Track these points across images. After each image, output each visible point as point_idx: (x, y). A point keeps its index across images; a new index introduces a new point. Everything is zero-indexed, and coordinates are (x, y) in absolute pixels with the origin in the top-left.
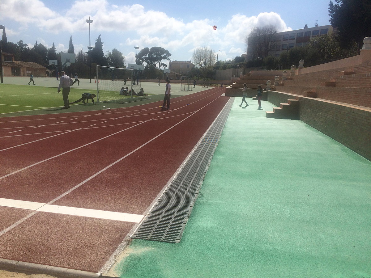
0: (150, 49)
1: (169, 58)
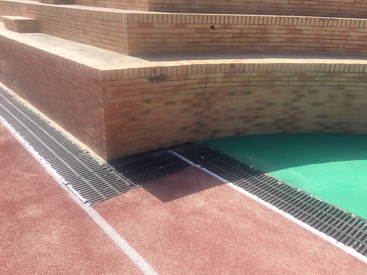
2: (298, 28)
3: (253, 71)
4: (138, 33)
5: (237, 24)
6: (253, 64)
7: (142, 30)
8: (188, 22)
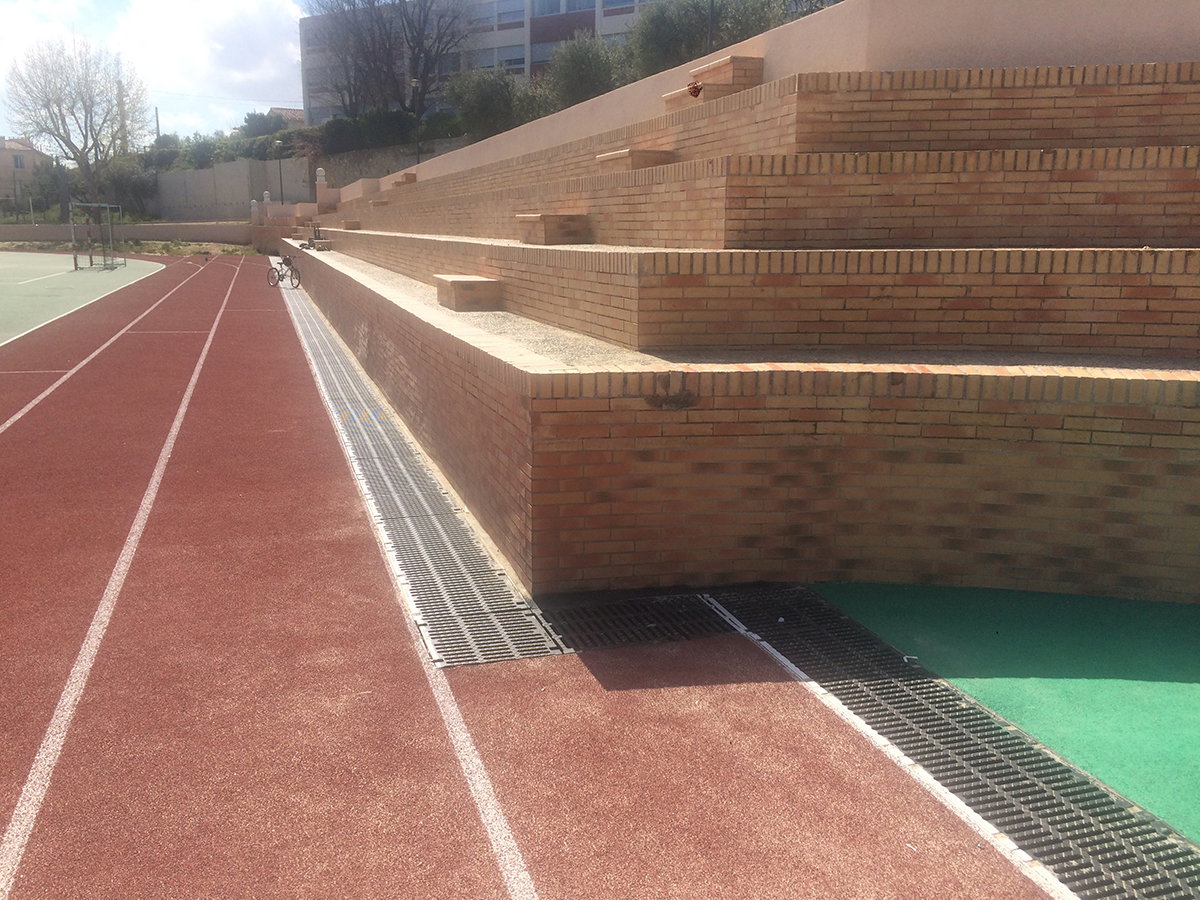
2: (1158, 281)
3: (964, 397)
4: (664, 299)
5: (952, 272)
6: (962, 376)
7: (677, 292)
8: (801, 269)
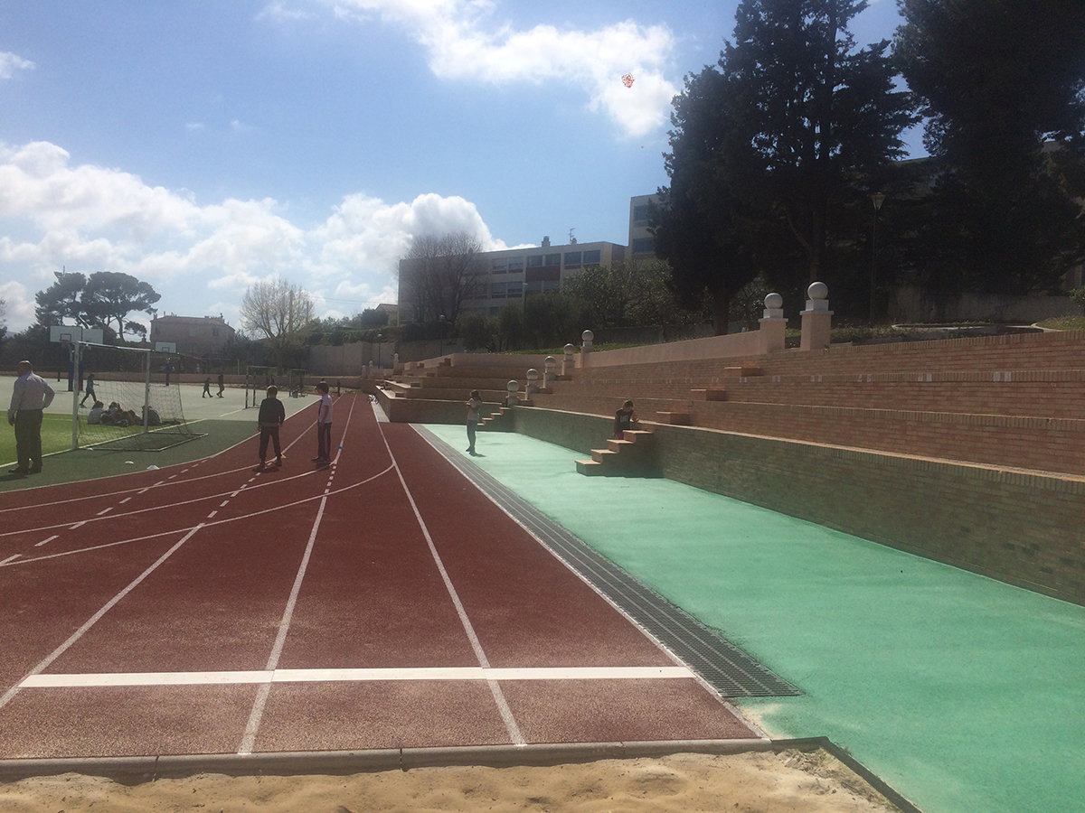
0: (88, 276)
1: (153, 306)
